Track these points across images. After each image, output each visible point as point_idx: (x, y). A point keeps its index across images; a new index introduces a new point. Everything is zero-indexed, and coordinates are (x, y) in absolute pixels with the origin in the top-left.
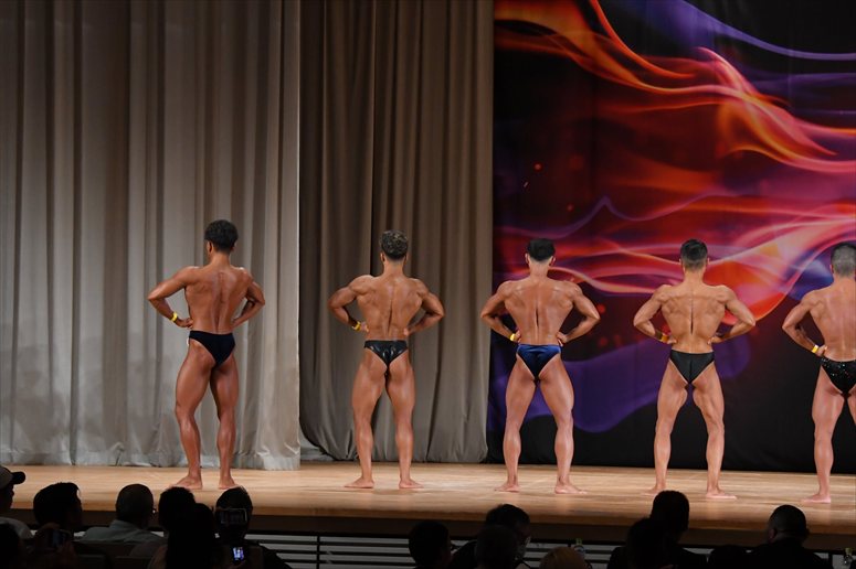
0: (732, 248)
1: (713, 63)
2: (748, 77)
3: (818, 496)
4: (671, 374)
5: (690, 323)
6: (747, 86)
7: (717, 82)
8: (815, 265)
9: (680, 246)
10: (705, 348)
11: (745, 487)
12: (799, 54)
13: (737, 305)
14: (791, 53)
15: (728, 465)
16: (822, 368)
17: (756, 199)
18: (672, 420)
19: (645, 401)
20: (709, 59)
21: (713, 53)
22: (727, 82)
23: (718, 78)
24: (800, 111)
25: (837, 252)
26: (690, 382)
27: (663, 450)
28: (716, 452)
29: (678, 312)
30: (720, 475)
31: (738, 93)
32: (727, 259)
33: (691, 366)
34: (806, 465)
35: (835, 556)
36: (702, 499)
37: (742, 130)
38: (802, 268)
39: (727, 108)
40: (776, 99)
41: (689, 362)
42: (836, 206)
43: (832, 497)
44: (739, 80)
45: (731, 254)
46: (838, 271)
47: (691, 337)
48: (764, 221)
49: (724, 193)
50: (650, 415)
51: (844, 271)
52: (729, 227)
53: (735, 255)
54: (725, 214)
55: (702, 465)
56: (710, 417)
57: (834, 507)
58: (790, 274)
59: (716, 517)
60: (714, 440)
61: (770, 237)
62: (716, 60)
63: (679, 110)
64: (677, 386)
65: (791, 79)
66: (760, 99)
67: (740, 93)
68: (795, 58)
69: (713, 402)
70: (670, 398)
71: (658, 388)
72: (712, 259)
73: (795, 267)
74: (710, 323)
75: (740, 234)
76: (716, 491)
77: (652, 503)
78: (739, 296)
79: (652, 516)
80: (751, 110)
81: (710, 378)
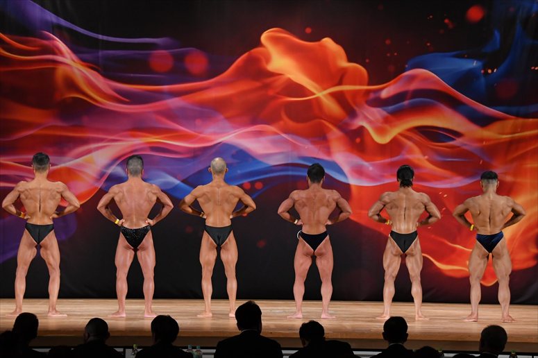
0: (66, 158)
1: (51, 41)
2: (74, 51)
3: (118, 313)
4: (26, 238)
5: (38, 206)
6: (74, 57)
7: (54, 54)
8: (117, 170)
9: (31, 157)
10: (48, 222)
11: (74, 309)
12: (105, 38)
13: (68, 194)
14: (100, 37)
15: (62, 295)
16: (121, 233)
17: (80, 127)
18: (27, 268)
19: (9, 255)
20: (49, 38)
21: (52, 35)
22: (61, 54)
23: (54, 51)
24: (107, 73)
25: (130, 161)
26: (38, 243)
27: (20, 286)
28: (54, 287)
29: (31, 198)
30: (57, 301)
31: (68, 61)
32: (63, 165)
33: (39, 233)
34: (111, 294)
35: (127, 350)
36: (46, 317)
37: (71, 84)
38: (110, 171)
39: (61, 70)
40: (91, 65)
41: (38, 230)
42: (130, 133)
43: (126, 313)
44: (68, 53)
45: (65, 162)
46: (131, 173)
47: (39, 214)
48: (85, 141)
49: (59, 124)
50: (13, 264)
51: (135, 173)
52: (63, 145)
53: (68, 162)
54: (61, 137)
55: (46, 296)
56: (50, 265)
57: (128, 319)
58: (102, 175)
59: (54, 328)
60: (53, 280)
61: (89, 152)
62: (53, 39)
63: (30, 70)
64: (30, 246)
65: (101, 53)
66: (82, 65)
67: (69, 61)
68: (103, 41)
69: (53, 256)
70: (26, 254)
71: (17, 247)
72: (53, 165)
73: (105, 171)
74: (51, 206)
75: (70, 149)
76: (54, 312)
77: (14, 321)
78: (70, 188)
79: (13, 329)
80: (76, 71)
81: (51, 241)
